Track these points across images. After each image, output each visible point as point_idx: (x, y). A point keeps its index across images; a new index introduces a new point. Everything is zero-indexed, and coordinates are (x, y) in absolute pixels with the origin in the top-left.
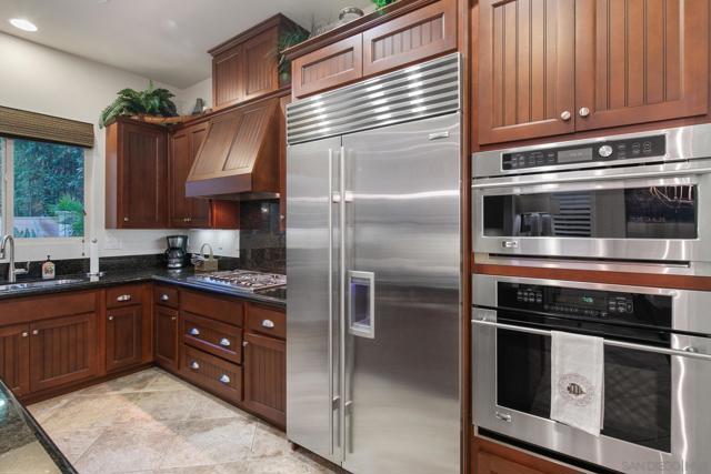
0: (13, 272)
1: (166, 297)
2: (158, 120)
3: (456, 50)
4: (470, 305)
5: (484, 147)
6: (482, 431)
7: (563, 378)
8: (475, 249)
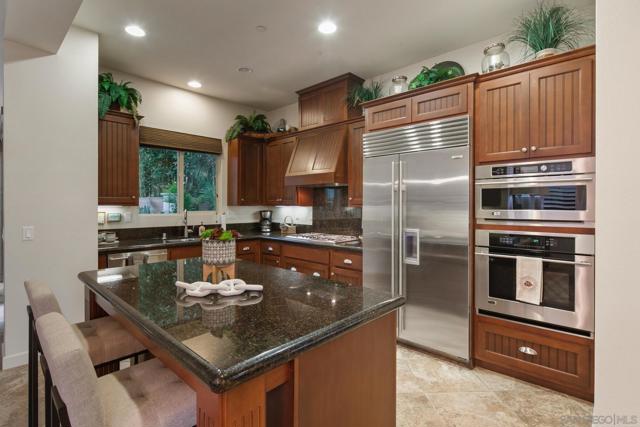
0: (187, 231)
1: (271, 249)
2: (259, 135)
3: (466, 113)
4: (474, 246)
5: (481, 163)
6: (481, 311)
7: (522, 278)
8: (477, 216)
